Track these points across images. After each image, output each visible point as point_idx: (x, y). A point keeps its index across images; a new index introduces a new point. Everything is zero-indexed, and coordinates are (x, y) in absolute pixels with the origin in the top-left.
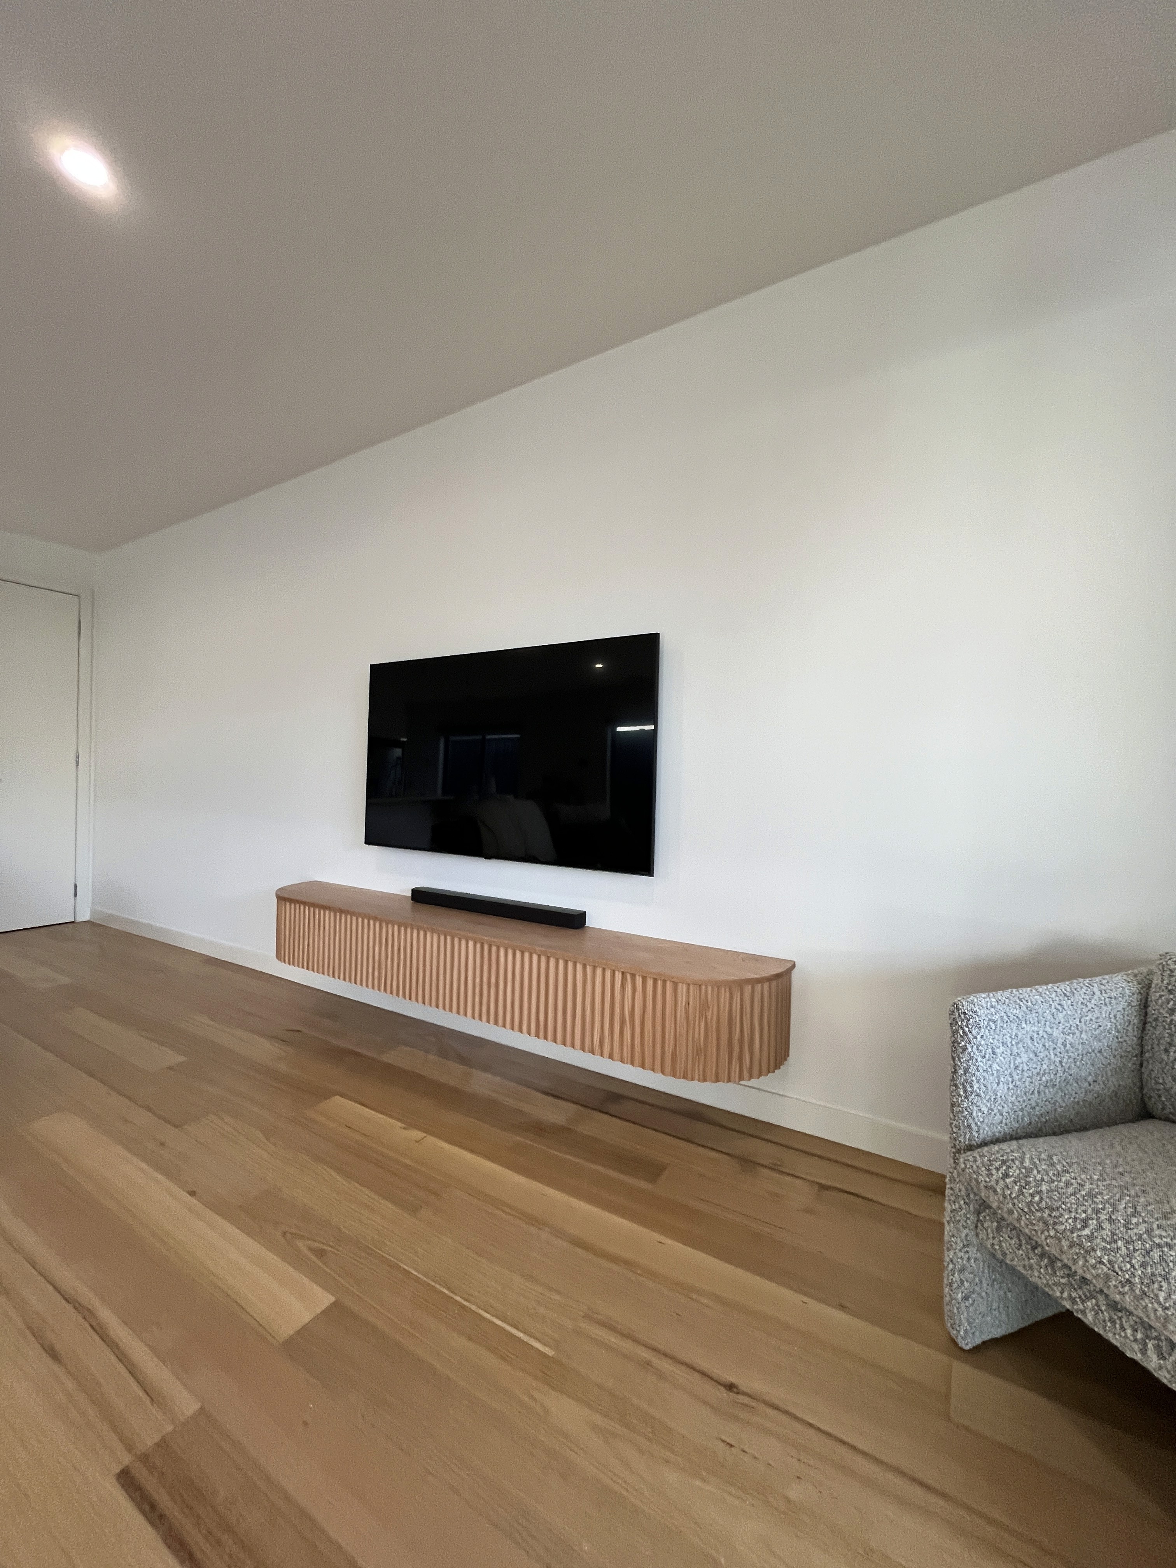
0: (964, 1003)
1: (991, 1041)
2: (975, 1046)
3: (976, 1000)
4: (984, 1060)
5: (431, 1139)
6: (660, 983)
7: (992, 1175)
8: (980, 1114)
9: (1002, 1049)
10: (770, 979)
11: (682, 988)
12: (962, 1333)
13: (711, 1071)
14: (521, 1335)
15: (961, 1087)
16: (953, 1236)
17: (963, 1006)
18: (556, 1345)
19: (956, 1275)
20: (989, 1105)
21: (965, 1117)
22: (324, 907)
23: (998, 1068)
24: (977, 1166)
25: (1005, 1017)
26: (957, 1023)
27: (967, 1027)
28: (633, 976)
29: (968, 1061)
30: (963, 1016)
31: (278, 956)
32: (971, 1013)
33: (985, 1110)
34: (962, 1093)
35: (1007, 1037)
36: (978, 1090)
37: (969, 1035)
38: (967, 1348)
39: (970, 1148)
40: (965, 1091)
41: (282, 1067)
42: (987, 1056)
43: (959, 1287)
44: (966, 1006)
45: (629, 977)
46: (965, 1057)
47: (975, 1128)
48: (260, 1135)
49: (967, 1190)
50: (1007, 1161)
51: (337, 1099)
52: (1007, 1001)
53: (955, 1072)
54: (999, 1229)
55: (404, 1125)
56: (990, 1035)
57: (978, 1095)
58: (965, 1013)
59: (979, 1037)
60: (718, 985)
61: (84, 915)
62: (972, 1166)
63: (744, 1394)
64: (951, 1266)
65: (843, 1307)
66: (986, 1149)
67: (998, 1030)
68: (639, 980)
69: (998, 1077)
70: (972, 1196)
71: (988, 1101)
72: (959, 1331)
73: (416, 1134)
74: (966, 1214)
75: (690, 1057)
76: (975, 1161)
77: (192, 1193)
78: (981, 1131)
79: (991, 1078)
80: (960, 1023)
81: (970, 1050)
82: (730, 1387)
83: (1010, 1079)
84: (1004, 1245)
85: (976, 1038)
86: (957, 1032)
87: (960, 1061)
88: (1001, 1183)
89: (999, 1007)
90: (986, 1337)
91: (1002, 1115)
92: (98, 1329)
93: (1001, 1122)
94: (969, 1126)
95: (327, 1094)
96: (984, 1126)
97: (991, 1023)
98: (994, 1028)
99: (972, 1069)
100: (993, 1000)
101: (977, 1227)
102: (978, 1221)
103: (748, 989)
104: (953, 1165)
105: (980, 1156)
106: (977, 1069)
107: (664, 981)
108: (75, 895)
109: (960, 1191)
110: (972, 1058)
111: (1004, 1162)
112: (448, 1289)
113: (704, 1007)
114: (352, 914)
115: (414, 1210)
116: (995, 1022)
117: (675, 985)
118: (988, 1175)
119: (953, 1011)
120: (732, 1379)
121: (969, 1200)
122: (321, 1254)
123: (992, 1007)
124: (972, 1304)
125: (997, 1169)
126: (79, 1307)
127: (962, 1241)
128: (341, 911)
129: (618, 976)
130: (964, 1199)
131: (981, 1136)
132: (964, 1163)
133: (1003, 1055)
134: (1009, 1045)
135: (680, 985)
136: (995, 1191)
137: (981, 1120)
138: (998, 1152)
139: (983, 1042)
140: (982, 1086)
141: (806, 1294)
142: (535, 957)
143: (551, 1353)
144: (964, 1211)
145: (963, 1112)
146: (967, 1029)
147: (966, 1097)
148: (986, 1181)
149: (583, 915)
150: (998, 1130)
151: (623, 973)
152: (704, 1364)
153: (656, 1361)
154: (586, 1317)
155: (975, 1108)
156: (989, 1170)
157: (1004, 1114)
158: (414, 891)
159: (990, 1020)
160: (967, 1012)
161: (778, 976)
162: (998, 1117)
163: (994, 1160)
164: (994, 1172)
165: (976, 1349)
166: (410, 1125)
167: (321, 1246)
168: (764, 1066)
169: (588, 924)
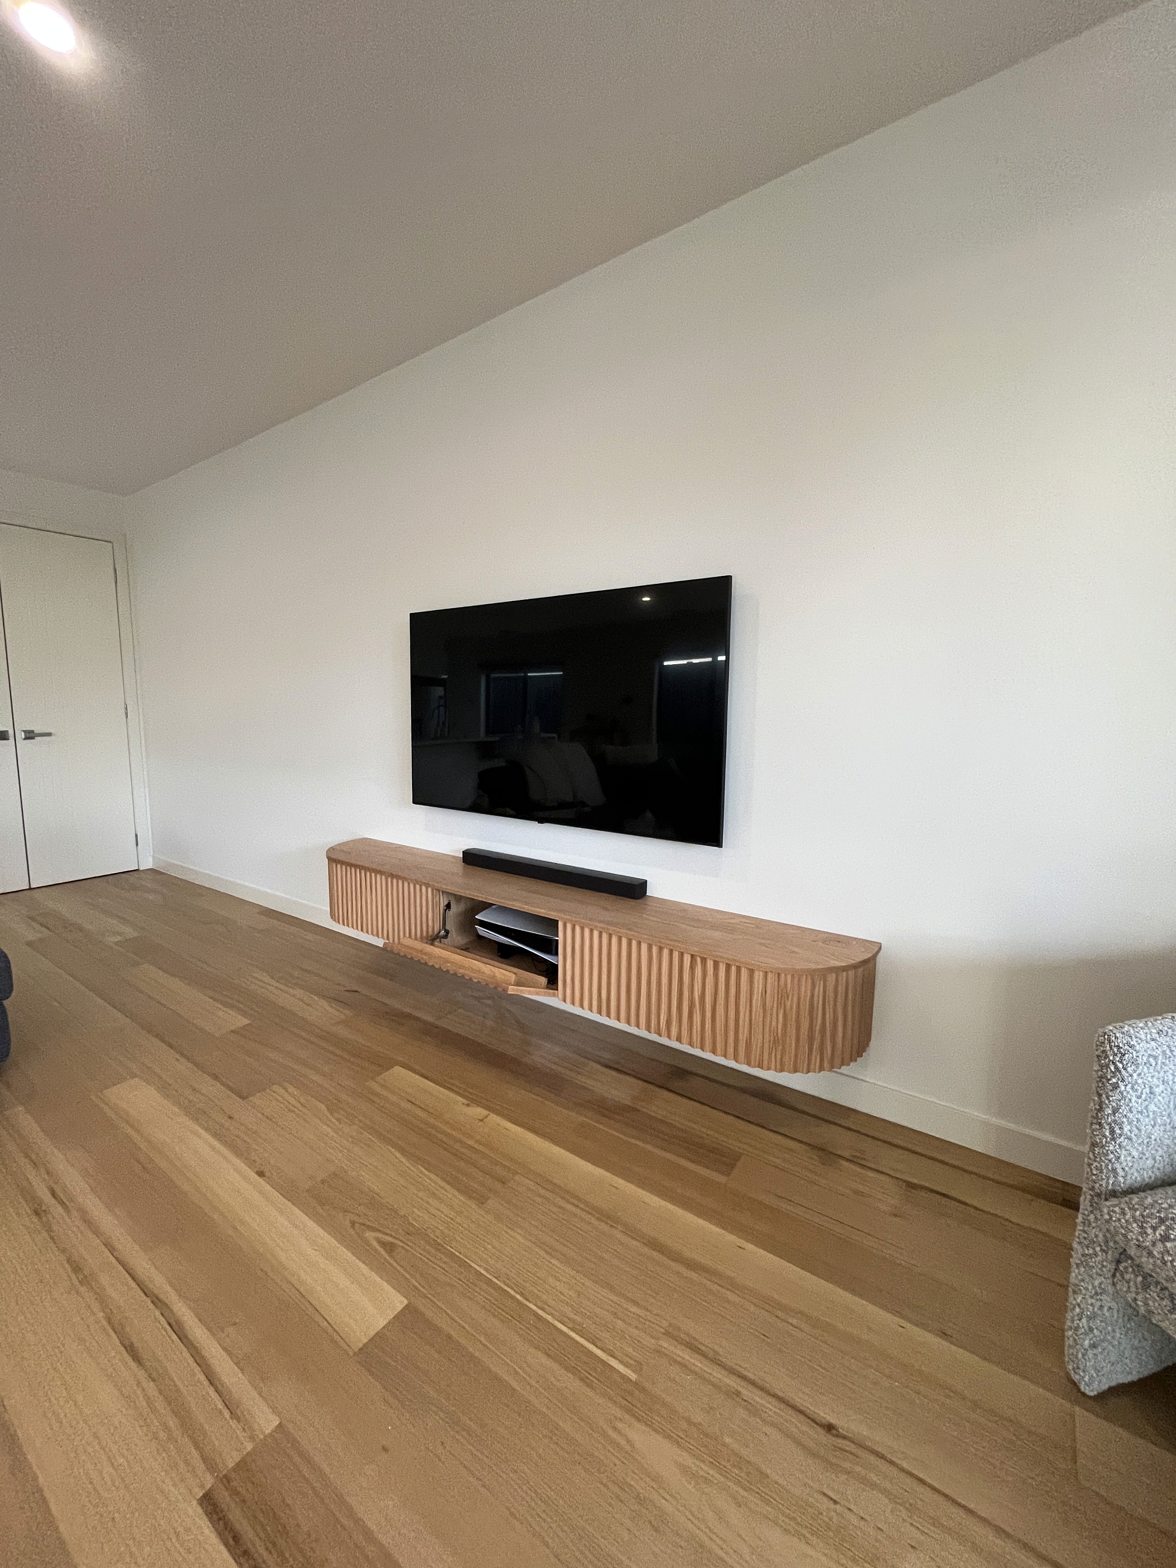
0: (1118, 1035)
1: (1149, 1079)
2: (1130, 1086)
3: (1132, 1032)
4: (1140, 1101)
6: (733, 969)
7: (1147, 1235)
8: (1129, 1159)
9: (1162, 1087)
10: (855, 967)
11: (758, 976)
12: (1087, 1379)
13: (789, 1060)
14: (599, 1352)
15: (1107, 1127)
16: (1083, 1280)
17: (1116, 1038)
18: (638, 1367)
19: (1084, 1320)
20: (1140, 1149)
21: (1110, 1161)
22: (377, 872)
23: (1156, 1109)
24: (1127, 1221)
25: (1168, 1052)
26: (1107, 1057)
27: (1121, 1062)
28: (704, 961)
29: (1119, 1101)
30: (1115, 1050)
31: (332, 916)
32: (1127, 1047)
33: (1135, 1154)
34: (1107, 1134)
35: (1169, 1074)
36: (1129, 1133)
37: (1123, 1072)
38: (1092, 1394)
39: (1113, 1194)
40: (1112, 1132)
41: (343, 1032)
42: (1143, 1096)
43: (1086, 1334)
44: (1122, 1040)
45: (699, 960)
46: (1116, 1096)
47: (1121, 1173)
48: (325, 1110)
49: (1105, 1236)
50: (1167, 1219)
51: (397, 1069)
52: (1170, 1031)
53: (1101, 1109)
55: (465, 1101)
56: (1149, 1073)
57: (1130, 1139)
58: (1118, 1047)
59: (1135, 1075)
60: (797, 975)
61: (147, 864)
62: (1119, 1220)
63: (844, 1437)
64: (1078, 1310)
65: (944, 1335)
66: (1135, 1199)
67: (1159, 1067)
68: (710, 964)
69: (1154, 1119)
70: (1111, 1244)
71: (1140, 1144)
72: (1083, 1377)
73: (480, 1112)
74: (1102, 1260)
75: (766, 1045)
76: (1124, 1213)
77: (261, 1174)
78: (1129, 1177)
79: (1147, 1120)
80: (1111, 1058)
81: (1123, 1088)
82: (829, 1428)
83: (1168, 1121)
84: (1151, 1303)
85: (1131, 1076)
86: (1107, 1066)
87: (1108, 1099)
88: (1160, 1245)
89: (1161, 1040)
90: (1113, 1383)
91: (1154, 1159)
92: (176, 1328)
93: (1153, 1166)
94: (1114, 1170)
95: (388, 1064)
96: (1133, 1170)
97: (1151, 1060)
98: (1154, 1065)
99: (1124, 1110)
100: (1154, 1031)
101: (1114, 1276)
102: (1116, 1269)
103: (832, 978)
104: (1090, 1209)
105: (1130, 1209)
106: (1130, 1110)
107: (739, 969)
108: (137, 845)
109: (1096, 1236)
110: (1124, 1098)
111: (1162, 1221)
112: (522, 1294)
113: (782, 996)
114: (404, 879)
115: (481, 1201)
116: (1155, 1058)
117: (751, 972)
118: (1141, 1234)
119: (1103, 1043)
120: (833, 1421)
121: (1107, 1247)
122: (390, 1248)
123: (1153, 1040)
124: (1101, 1353)
125: (1154, 1229)
126: (157, 1301)
127: (1094, 1287)
128: (392, 876)
129: (687, 959)
130: (1100, 1245)
131: (1128, 1182)
132: (1109, 1214)
133: (1163, 1094)
134: (1171, 1083)
135: (756, 974)
136: (1150, 1254)
137: (1130, 1164)
138: (1152, 1205)
139: (1140, 1081)
140: (1134, 1129)
141: (902, 1316)
142: (596, 934)
143: (633, 1376)
144: (1099, 1258)
145: (1107, 1155)
146: (1120, 1066)
147: (1113, 1139)
148: (1138, 1240)
149: (643, 884)
150: (1148, 1176)
151: (692, 956)
152: (799, 1400)
153: (747, 1392)
154: (667, 1334)
155: (1124, 1152)
156: (1142, 1227)
157: (1158, 1158)
158: (465, 853)
159: (1150, 1056)
160: (1121, 1045)
161: (865, 962)
162: (1150, 1162)
163: (1148, 1216)
164: (1149, 1231)
165: (1102, 1397)
166: (474, 1101)
167: (390, 1239)
168: (847, 1056)
169: (649, 893)
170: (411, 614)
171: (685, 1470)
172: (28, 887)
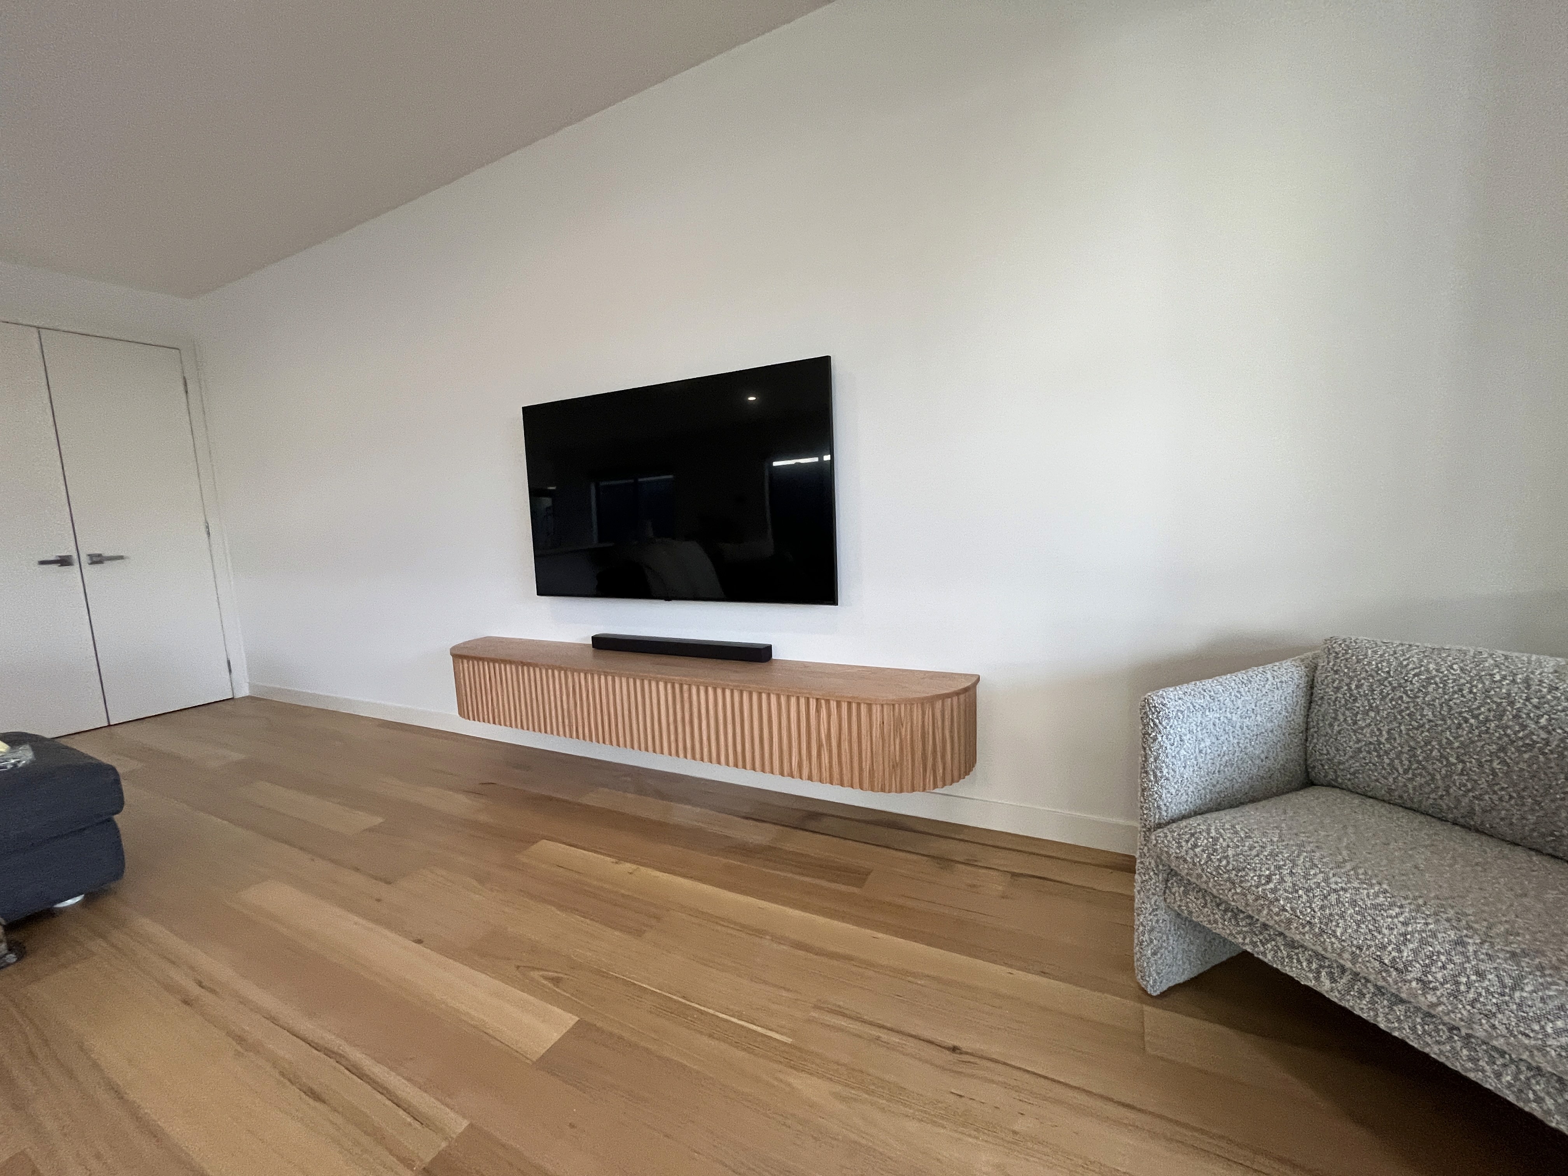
0: (1154, 698)
1: (1179, 729)
2: (1165, 736)
3: (1164, 694)
4: (1173, 747)
5: (643, 869)
6: (854, 706)
7: (1182, 846)
8: (1169, 795)
9: (1188, 736)
10: (957, 694)
11: (876, 709)
12: (1151, 982)
13: (907, 783)
14: (759, 1029)
15: (1151, 773)
16: (1143, 903)
17: (1154, 700)
18: (793, 1033)
19: (1146, 935)
20: (1176, 787)
21: (1155, 800)
22: (505, 662)
23: (1185, 753)
24: (1168, 841)
25: (1191, 707)
26: (1148, 716)
27: (1157, 718)
28: (828, 701)
29: (1158, 750)
30: (1153, 709)
31: (461, 713)
32: (1161, 706)
33: (1173, 791)
34: (1152, 778)
35: (1193, 724)
36: (1167, 775)
37: (1160, 726)
38: (1155, 994)
39: (1160, 826)
40: (1155, 776)
41: (483, 818)
42: (1175, 744)
43: (1148, 945)
44: (1156, 701)
45: (823, 702)
46: (1156, 746)
47: (1164, 808)
48: (475, 883)
49: (1156, 862)
50: (1196, 833)
51: (544, 842)
52: (1192, 692)
53: (1146, 760)
54: (1186, 893)
55: (614, 860)
56: (1179, 724)
57: (1167, 779)
58: (1155, 707)
59: (1168, 727)
60: (910, 702)
61: (244, 691)
62: (1163, 841)
63: (967, 1053)
64: (1141, 928)
65: (1043, 973)
66: (1175, 825)
67: (1185, 720)
68: (833, 704)
69: (1185, 762)
70: (1161, 867)
71: (1175, 783)
72: (1148, 981)
73: (628, 866)
74: (1155, 882)
75: (887, 770)
76: (1166, 837)
77: (419, 942)
78: (1170, 811)
79: (1179, 762)
80: (1151, 717)
81: (1160, 739)
82: (954, 1049)
83: (1195, 763)
84: (1190, 905)
85: (1166, 728)
86: (1148, 724)
87: (1150, 750)
88: (1191, 852)
89: (1185, 698)
90: (1171, 984)
91: (1187, 794)
92: (354, 1071)
93: (1187, 800)
94: (1159, 807)
95: (532, 840)
96: (1172, 805)
97: (1179, 714)
98: (1181, 718)
99: (1162, 757)
100: (1180, 692)
101: (1165, 893)
102: (1166, 887)
103: (939, 704)
104: (1144, 843)
105: (1170, 832)
106: (1167, 756)
107: (859, 704)
108: (230, 671)
109: (1150, 863)
110: (1161, 746)
111: (1192, 835)
112: (684, 997)
113: (898, 723)
114: (535, 666)
115: (639, 933)
116: (1182, 712)
117: (870, 706)
118: (1178, 848)
119: (1145, 706)
120: (957, 1043)
121: (1158, 870)
122: (556, 981)
123: (1180, 699)
124: (1160, 958)
125: (1187, 842)
126: (329, 1053)
127: (1151, 906)
128: (523, 664)
129: (813, 703)
130: (1153, 870)
131: (1169, 815)
132: (1156, 840)
133: (1190, 742)
134: (1195, 731)
135: (874, 707)
136: (1185, 861)
137: (1170, 800)
138: (1186, 827)
139: (1172, 732)
140: (1171, 771)
141: (1011, 966)
142: (728, 693)
143: (789, 1041)
144: (1154, 881)
145: (1153, 795)
146: (1157, 721)
147: (1156, 782)
148: (1176, 853)
149: (768, 648)
150: (1184, 809)
151: (817, 699)
152: (928, 1034)
153: (885, 1036)
154: (816, 1007)
155: (1165, 791)
156: (1179, 843)
157: (1190, 793)
158: (594, 638)
159: (1178, 710)
160: (1157, 705)
161: (966, 690)
162: (1184, 797)
163: (1183, 834)
164: (1184, 844)
165: (1164, 994)
166: (621, 859)
167: (556, 975)
168: (956, 773)
169: (775, 656)
170: (525, 409)
171: (837, 1096)
172: (106, 724)
